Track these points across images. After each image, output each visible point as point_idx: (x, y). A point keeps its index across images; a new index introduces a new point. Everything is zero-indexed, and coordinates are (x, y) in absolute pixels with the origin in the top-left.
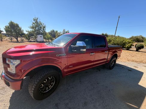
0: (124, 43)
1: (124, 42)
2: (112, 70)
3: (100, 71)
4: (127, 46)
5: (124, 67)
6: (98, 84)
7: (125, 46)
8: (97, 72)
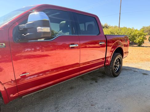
0: (133, 37)
1: (132, 34)
2: (118, 77)
3: (96, 82)
4: (137, 40)
5: (136, 70)
6: (92, 105)
7: (135, 41)
8: (91, 84)
